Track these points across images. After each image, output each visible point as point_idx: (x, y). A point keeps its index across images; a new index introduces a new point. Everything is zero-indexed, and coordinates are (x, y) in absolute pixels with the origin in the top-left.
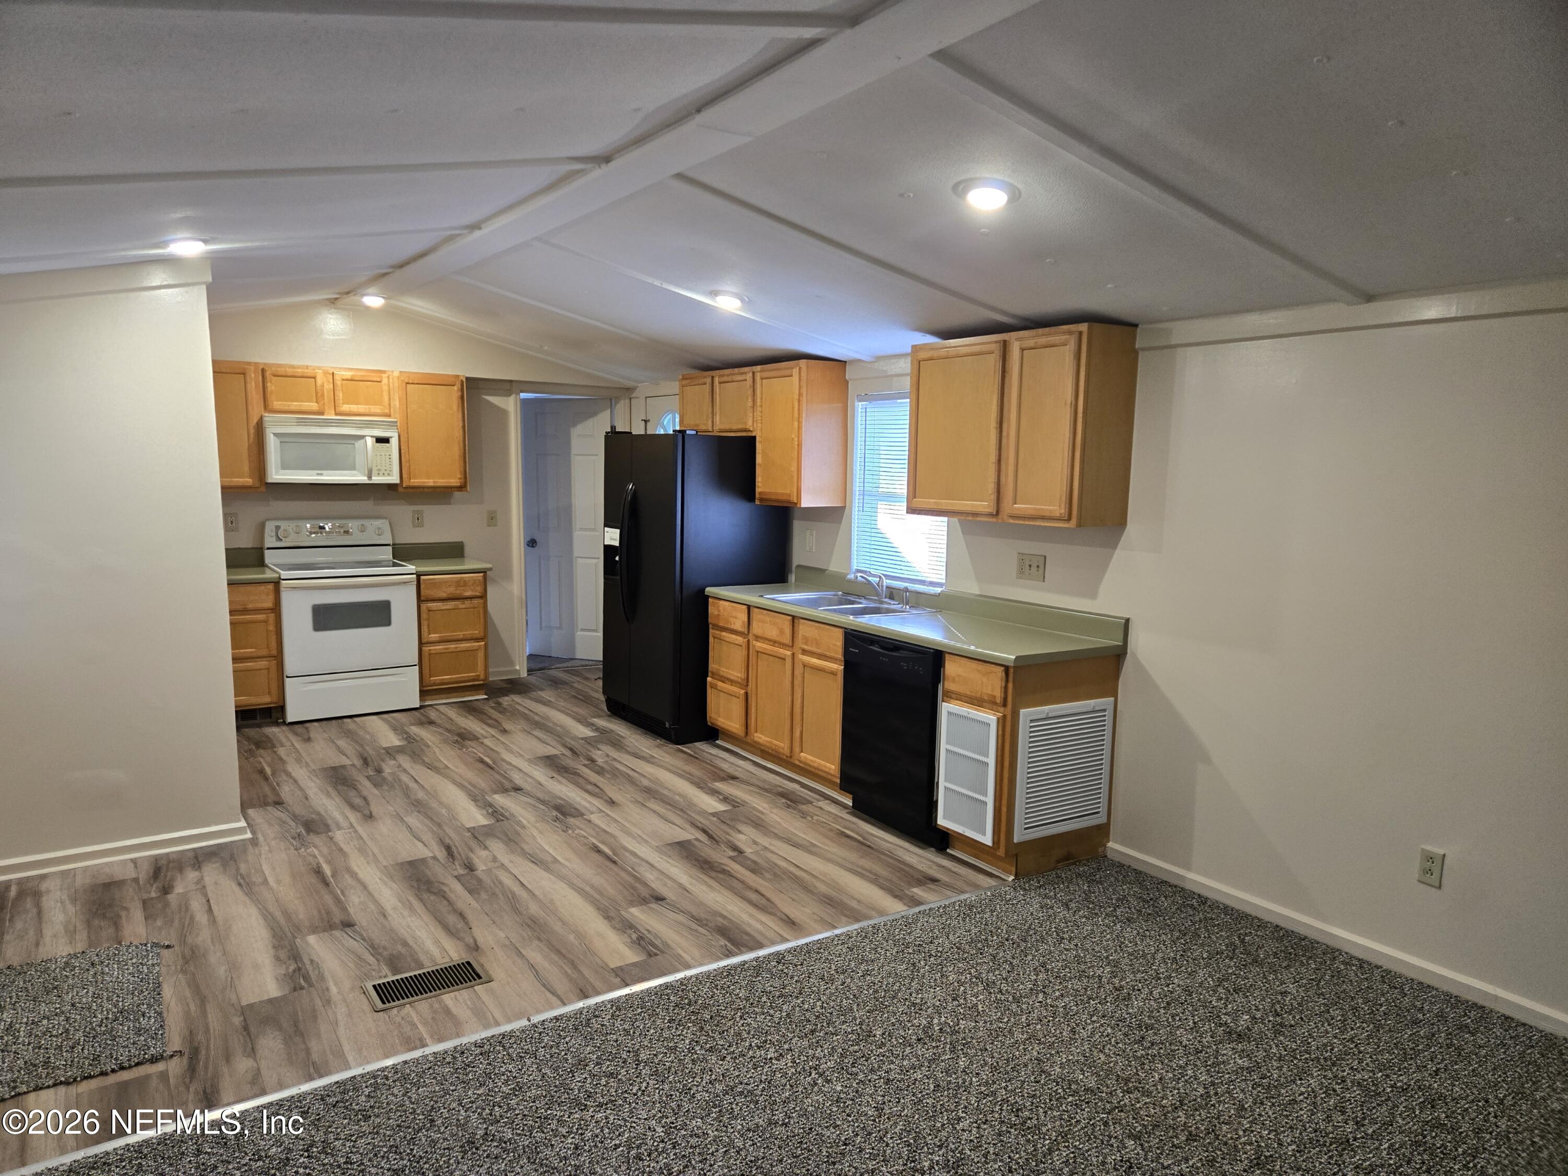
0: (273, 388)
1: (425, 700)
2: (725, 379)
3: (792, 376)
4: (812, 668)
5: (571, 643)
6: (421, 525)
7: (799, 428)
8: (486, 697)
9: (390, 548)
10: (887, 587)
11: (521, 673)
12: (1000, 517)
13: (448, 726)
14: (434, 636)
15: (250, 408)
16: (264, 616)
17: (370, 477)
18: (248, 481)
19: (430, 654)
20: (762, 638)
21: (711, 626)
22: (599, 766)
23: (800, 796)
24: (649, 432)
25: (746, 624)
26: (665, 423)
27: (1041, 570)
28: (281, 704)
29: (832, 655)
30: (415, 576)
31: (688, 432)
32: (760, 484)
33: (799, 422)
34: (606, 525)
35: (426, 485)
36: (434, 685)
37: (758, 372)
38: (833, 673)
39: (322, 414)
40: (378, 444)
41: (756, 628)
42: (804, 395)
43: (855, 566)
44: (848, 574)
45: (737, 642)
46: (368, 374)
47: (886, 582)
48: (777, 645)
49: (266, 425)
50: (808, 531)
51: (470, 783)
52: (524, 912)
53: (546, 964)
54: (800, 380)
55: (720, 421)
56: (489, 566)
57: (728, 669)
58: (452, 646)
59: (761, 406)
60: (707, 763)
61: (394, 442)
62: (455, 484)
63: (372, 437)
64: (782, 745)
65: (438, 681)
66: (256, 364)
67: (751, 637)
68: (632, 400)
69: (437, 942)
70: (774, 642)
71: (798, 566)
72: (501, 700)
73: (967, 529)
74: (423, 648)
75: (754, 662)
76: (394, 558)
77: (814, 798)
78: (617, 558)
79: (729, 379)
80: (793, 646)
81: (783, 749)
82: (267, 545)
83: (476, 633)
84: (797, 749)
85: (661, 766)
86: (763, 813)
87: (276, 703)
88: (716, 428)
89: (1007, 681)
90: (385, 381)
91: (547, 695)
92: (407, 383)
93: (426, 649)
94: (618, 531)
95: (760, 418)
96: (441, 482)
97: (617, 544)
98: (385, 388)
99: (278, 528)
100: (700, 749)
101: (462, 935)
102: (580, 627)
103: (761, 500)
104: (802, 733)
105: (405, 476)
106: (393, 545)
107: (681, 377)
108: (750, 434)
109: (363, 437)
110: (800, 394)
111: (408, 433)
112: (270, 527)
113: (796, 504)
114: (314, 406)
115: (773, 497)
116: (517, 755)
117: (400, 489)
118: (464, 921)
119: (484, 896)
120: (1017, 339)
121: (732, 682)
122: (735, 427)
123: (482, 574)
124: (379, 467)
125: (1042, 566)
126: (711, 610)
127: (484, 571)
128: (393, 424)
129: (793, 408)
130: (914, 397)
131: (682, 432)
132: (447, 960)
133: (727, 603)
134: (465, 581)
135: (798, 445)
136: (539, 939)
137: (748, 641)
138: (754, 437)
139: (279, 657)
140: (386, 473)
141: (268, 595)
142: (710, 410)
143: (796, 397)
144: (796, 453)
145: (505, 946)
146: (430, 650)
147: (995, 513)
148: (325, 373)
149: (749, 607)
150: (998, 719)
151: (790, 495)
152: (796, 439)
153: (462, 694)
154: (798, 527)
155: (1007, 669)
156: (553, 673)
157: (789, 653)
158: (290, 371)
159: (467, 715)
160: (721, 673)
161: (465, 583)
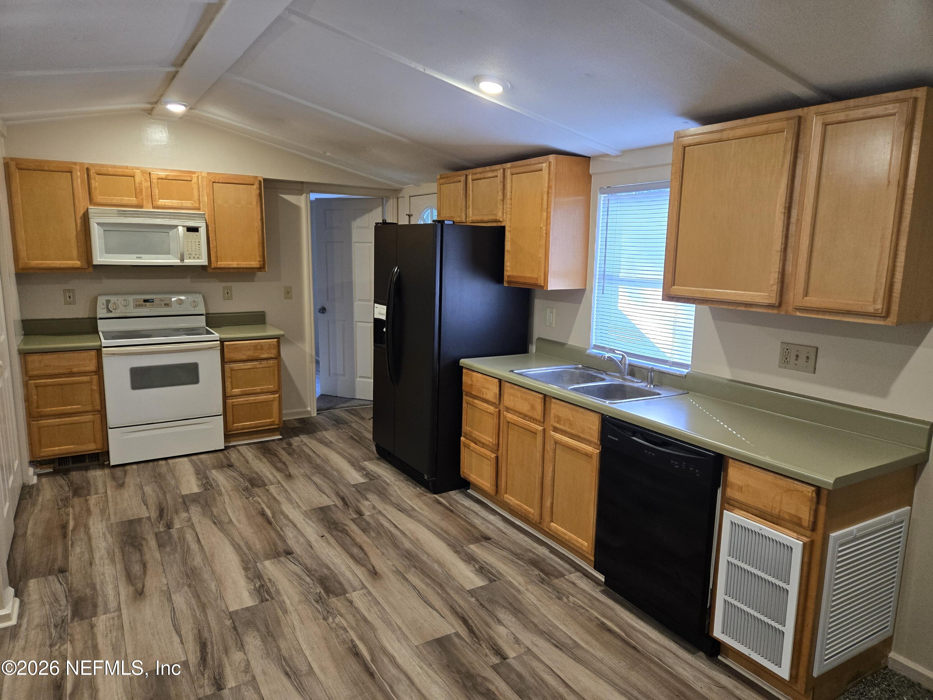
0: (97, 184)
1: (230, 442)
2: (478, 176)
3: (542, 170)
4: (563, 445)
5: (352, 386)
6: (230, 298)
7: (548, 218)
8: (281, 437)
9: (204, 317)
10: (629, 365)
11: (312, 413)
12: (784, 308)
13: (244, 470)
14: (236, 391)
15: (76, 201)
16: (89, 377)
17: (182, 260)
18: (77, 263)
19: (233, 405)
20: (512, 410)
21: (464, 393)
22: (365, 520)
23: (551, 565)
24: (411, 223)
25: (498, 396)
26: (424, 217)
27: (811, 362)
28: (105, 450)
29: (587, 437)
30: (219, 342)
31: (446, 222)
32: (508, 268)
33: (547, 213)
34: (375, 302)
35: (231, 266)
36: (237, 430)
37: (508, 168)
38: (588, 455)
39: (141, 207)
40: (189, 233)
41: (508, 400)
42: (553, 187)
43: (594, 342)
44: (587, 349)
45: (489, 411)
46: (180, 174)
47: (628, 359)
48: (527, 418)
49: (91, 215)
50: (548, 310)
51: (247, 544)
54: (549, 174)
55: (473, 213)
56: (282, 332)
57: (481, 433)
58: (252, 398)
59: (511, 199)
60: (459, 516)
61: (203, 231)
62: (255, 266)
63: (183, 226)
64: (532, 511)
65: (240, 427)
66: (82, 164)
67: (501, 407)
68: (399, 199)
70: (525, 416)
71: (539, 339)
72: (292, 440)
73: (717, 316)
74: (227, 401)
75: (505, 431)
76: (207, 325)
77: (565, 568)
78: (384, 330)
79: (482, 176)
80: (544, 422)
81: (533, 515)
82: (99, 316)
83: (271, 387)
84: (547, 518)
85: (420, 522)
86: (519, 591)
87: (102, 449)
88: (469, 220)
89: (818, 502)
90: (195, 180)
91: (329, 435)
92: (214, 182)
93: (229, 401)
94: (385, 307)
95: (509, 210)
96: (244, 264)
97: (384, 318)
98: (195, 186)
99: (108, 302)
100: (454, 500)
102: (359, 375)
103: (509, 282)
104: (552, 504)
105: (213, 259)
106: (206, 314)
107: (439, 177)
108: (499, 224)
109: (176, 226)
110: (549, 187)
111: (215, 224)
112: (101, 300)
113: (543, 287)
114: (133, 200)
115: (521, 280)
116: (295, 505)
117: (210, 270)
120: (817, 114)
121: (483, 445)
122: (486, 218)
123: (276, 340)
124: (190, 252)
125: (812, 357)
126: (465, 379)
127: (278, 338)
128: (202, 216)
129: (542, 199)
130: (677, 184)
131: (441, 222)
133: (480, 375)
134: (262, 346)
135: (546, 234)
137: (499, 411)
138: (504, 227)
139: (102, 412)
140: (196, 257)
141: (91, 360)
142: (464, 204)
143: (546, 190)
144: (544, 242)
146: (233, 402)
147: (777, 305)
148: (143, 172)
149: (500, 381)
150: (805, 544)
151: (537, 279)
152: (544, 228)
153: (261, 435)
154: (538, 305)
155: (818, 490)
156: (336, 412)
157: (540, 428)
158: (111, 171)
159: (262, 457)
160: (474, 435)
161: (262, 348)
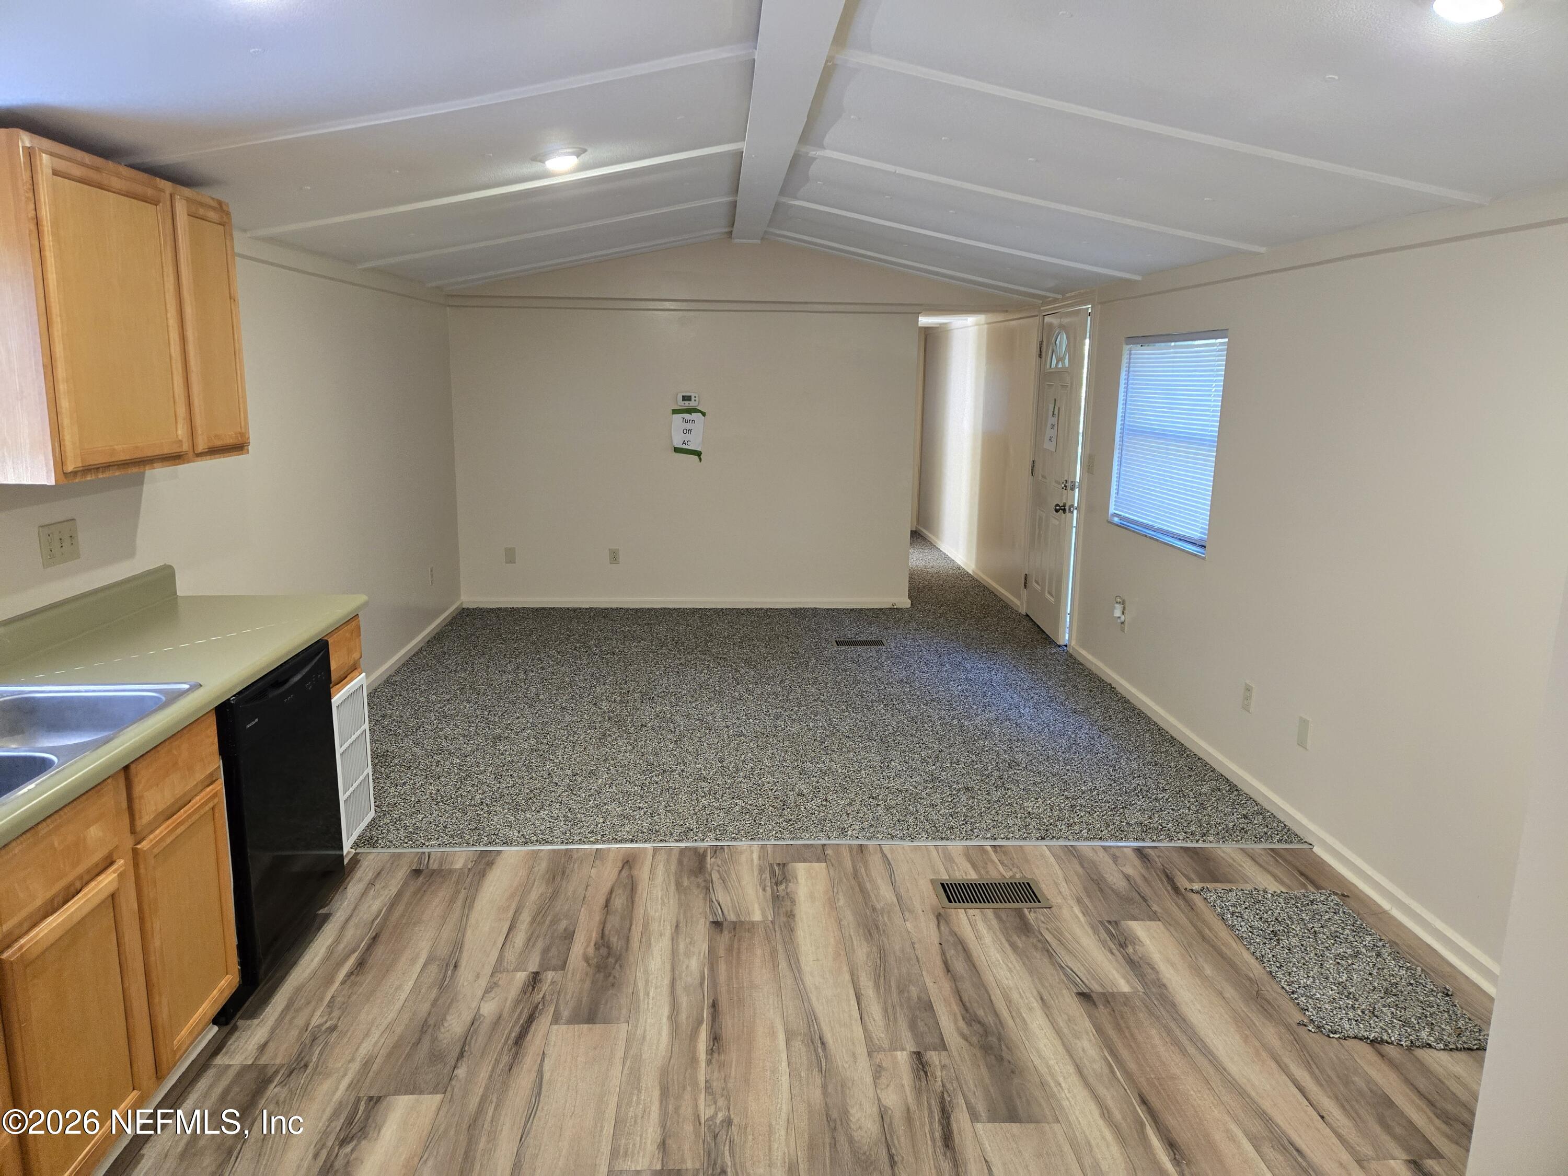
52: (875, 949)
53: (879, 881)
69: (979, 938)
101: (951, 939)
118: (946, 958)
119: (914, 991)
132: (971, 912)
136: (874, 909)
145: (911, 912)
